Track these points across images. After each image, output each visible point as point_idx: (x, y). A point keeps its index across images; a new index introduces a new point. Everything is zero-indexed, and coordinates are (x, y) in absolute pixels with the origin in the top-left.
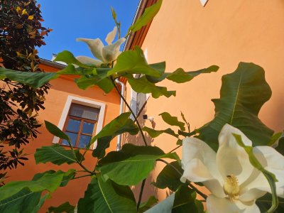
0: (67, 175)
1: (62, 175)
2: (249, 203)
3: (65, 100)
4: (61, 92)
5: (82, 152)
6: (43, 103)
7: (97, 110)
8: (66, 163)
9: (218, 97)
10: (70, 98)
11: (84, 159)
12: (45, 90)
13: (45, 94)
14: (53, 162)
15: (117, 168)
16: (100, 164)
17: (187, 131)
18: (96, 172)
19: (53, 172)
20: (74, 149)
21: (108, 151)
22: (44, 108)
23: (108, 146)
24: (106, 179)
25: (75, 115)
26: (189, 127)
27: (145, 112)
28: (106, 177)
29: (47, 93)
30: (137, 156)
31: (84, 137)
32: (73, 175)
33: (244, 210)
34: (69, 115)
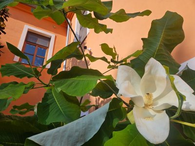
0: (28, 86)
1: (24, 86)
2: (159, 112)
3: (22, 28)
4: (18, 21)
5: (39, 69)
6: (4, 28)
7: (49, 39)
8: (26, 77)
9: (146, 37)
10: (27, 27)
11: (41, 75)
12: (5, 18)
13: (5, 21)
14: (16, 76)
15: (67, 83)
16: (54, 80)
17: (116, 60)
18: (50, 84)
19: (16, 83)
20: (33, 67)
21: (59, 70)
22: (5, 33)
23: (60, 67)
24: (59, 91)
25: (31, 41)
26: (118, 57)
27: (85, 44)
28: (59, 89)
29: (7, 20)
30: (82, 76)
31: (38, 59)
32: (33, 86)
33: (155, 115)
34: (26, 41)
